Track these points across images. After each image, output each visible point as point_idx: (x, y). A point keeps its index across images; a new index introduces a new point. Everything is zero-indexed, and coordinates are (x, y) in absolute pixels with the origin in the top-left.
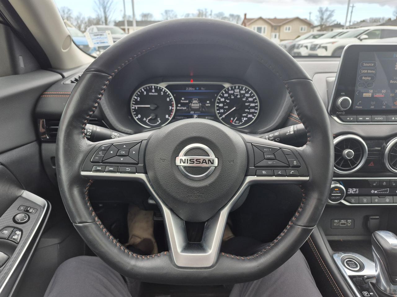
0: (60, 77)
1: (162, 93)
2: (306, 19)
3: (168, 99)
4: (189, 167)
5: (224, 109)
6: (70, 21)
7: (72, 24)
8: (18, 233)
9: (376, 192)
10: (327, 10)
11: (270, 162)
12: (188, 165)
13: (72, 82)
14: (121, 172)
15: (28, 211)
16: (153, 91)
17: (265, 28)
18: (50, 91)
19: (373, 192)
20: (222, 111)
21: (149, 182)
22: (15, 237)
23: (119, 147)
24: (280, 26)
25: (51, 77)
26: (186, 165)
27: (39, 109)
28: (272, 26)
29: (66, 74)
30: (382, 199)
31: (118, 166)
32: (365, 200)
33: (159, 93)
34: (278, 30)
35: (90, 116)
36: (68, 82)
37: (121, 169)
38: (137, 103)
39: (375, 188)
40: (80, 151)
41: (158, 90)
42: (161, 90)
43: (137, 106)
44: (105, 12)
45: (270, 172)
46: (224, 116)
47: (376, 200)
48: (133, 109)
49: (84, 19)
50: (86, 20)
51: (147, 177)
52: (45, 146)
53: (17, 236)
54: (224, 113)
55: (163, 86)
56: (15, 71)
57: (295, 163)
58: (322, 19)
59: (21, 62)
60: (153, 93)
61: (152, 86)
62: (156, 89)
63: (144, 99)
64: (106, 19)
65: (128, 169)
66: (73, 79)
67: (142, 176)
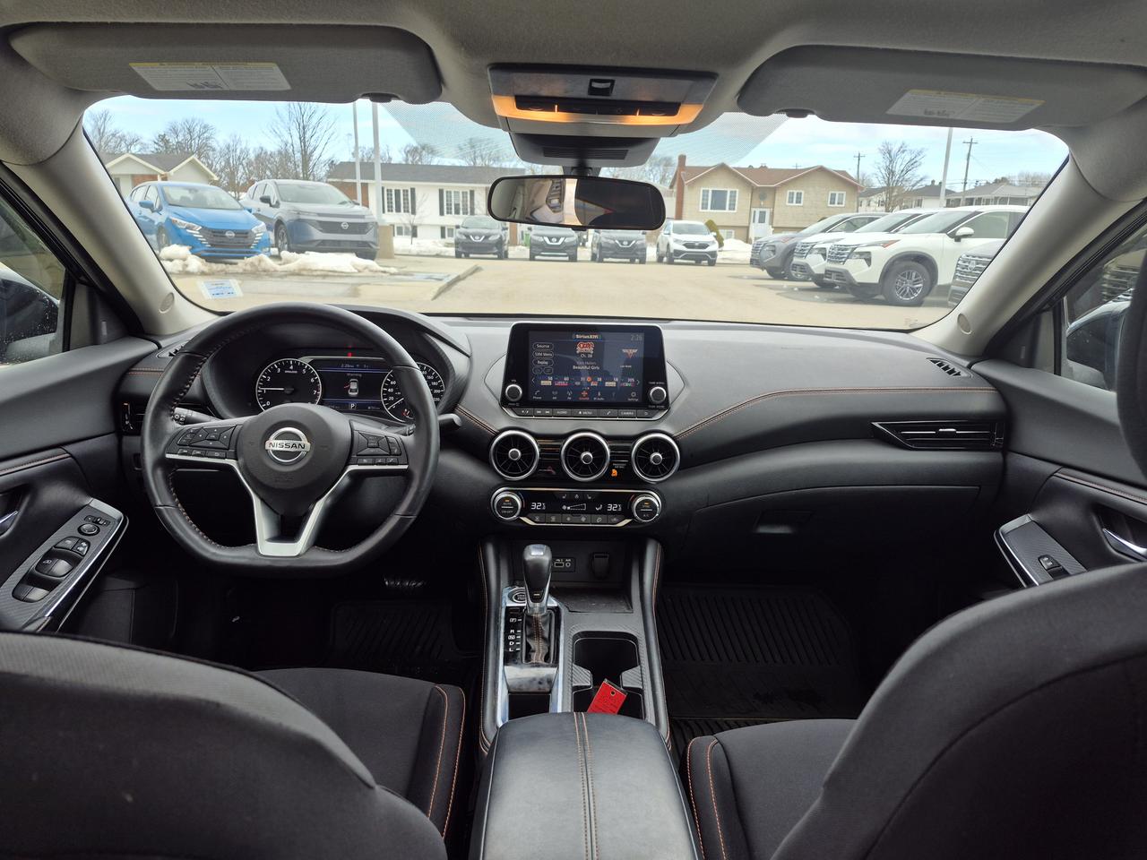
0: (155, 347)
1: (304, 371)
2: (844, 173)
3: (312, 380)
4: (277, 451)
5: (395, 396)
6: (207, 157)
7: (210, 166)
8: (84, 544)
9: (569, 508)
10: (902, 150)
11: (372, 451)
12: (278, 449)
13: (171, 355)
14: (209, 457)
15: (97, 523)
16: (291, 367)
17: (733, 194)
18: (139, 367)
19: (564, 507)
20: (392, 398)
21: (240, 469)
22: (81, 549)
23: (210, 431)
24: (774, 190)
25: (142, 348)
26: (275, 449)
27: (123, 389)
28: (753, 190)
29: (163, 343)
30: (576, 519)
31: (206, 451)
32: (553, 519)
33: (300, 372)
34: (768, 201)
35: (181, 397)
36: (165, 354)
37: (210, 454)
38: (265, 384)
39: (567, 502)
40: (166, 434)
41: (299, 367)
42: (302, 366)
43: (265, 389)
44: (302, 139)
45: (371, 461)
46: (393, 406)
47: (569, 519)
48: (259, 393)
49: (245, 151)
50: (252, 156)
51: (238, 464)
52: (126, 439)
53: (83, 548)
54: (395, 401)
55: (305, 360)
56: (94, 340)
57: (396, 451)
58: (891, 172)
59: (104, 329)
60: (291, 371)
61: (289, 361)
62: (295, 364)
63: (277, 379)
64: (306, 158)
65: (217, 454)
66: (172, 351)
67: (232, 463)
